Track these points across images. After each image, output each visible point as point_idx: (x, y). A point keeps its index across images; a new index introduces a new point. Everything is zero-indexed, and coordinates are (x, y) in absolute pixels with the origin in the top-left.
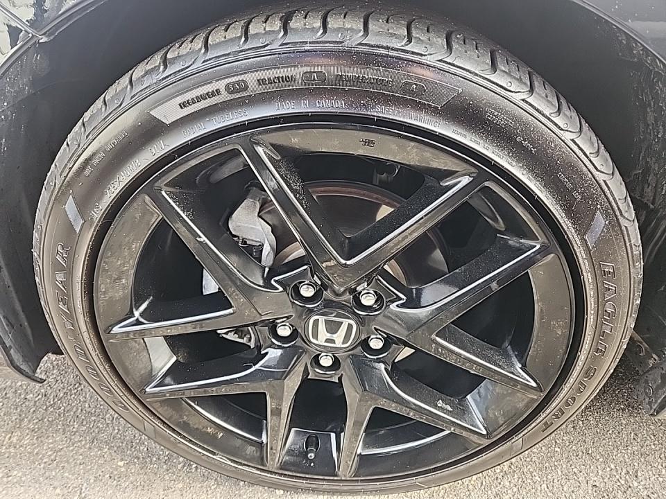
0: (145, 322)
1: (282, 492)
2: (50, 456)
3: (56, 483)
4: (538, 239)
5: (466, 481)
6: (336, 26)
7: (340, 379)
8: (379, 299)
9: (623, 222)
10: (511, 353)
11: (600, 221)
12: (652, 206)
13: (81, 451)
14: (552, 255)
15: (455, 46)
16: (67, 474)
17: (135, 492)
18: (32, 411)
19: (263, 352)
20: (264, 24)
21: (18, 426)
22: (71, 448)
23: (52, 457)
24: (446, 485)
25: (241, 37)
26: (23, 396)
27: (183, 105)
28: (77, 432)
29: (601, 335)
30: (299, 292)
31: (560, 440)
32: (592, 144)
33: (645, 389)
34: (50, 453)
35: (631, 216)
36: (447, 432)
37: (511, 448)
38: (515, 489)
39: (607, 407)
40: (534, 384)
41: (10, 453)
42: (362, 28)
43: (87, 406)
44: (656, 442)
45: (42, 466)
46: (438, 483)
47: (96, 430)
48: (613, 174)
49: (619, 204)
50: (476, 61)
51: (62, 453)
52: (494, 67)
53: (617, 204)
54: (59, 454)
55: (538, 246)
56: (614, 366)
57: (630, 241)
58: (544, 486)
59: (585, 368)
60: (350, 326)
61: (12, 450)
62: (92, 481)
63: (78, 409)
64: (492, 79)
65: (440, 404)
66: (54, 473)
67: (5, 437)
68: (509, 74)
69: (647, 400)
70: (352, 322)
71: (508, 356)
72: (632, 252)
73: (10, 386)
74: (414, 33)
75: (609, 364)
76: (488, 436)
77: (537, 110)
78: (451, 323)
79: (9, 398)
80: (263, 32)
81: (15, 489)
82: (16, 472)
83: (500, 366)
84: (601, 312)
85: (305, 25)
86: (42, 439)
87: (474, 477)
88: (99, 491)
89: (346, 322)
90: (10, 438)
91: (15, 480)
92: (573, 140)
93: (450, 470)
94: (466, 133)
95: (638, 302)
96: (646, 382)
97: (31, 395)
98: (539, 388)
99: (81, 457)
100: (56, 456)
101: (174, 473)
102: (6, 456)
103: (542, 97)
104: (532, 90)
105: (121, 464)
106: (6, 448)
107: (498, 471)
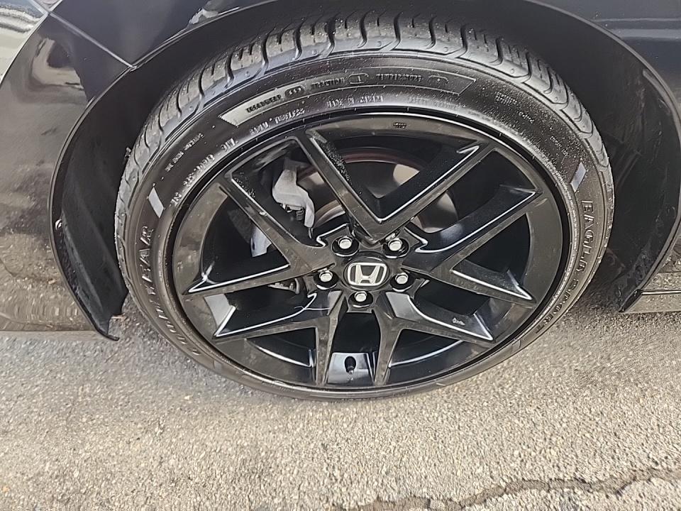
0: (213, 283)
1: (327, 403)
2: (123, 399)
3: (136, 420)
4: (534, 188)
5: (475, 378)
6: (373, 35)
7: (372, 311)
8: (405, 244)
9: (600, 169)
10: (510, 276)
11: (582, 170)
12: (621, 142)
13: (150, 392)
14: (546, 199)
15: (469, 44)
16: (143, 412)
17: (205, 418)
18: (94, 365)
19: (309, 296)
20: (312, 36)
21: (86, 379)
22: (140, 391)
23: (126, 400)
24: (459, 383)
25: (295, 50)
26: (81, 354)
27: (250, 110)
28: (140, 378)
29: (581, 255)
30: (339, 246)
31: (550, 337)
32: (576, 111)
33: (615, 292)
34: (123, 397)
35: (605, 162)
36: (460, 341)
37: (512, 348)
38: (514, 379)
39: (584, 307)
40: (529, 298)
41: (87, 401)
42: (395, 36)
43: (142, 355)
44: (624, 331)
45: (119, 408)
46: (452, 382)
47: (158, 374)
48: (592, 132)
49: (597, 155)
50: (487, 54)
51: (133, 396)
52: (500, 57)
53: (595, 155)
54: (131, 396)
55: (534, 193)
56: (591, 277)
57: (605, 183)
58: (537, 374)
59: (570, 282)
60: (382, 269)
61: (88, 399)
62: (166, 414)
63: (135, 359)
64: (499, 69)
65: (455, 321)
66: (131, 413)
67: (78, 389)
68: (511, 62)
69: (617, 300)
70: (383, 265)
71: (509, 279)
72: (606, 191)
73: (66, 347)
74: (437, 37)
75: (587, 277)
76: (494, 341)
77: (535, 90)
78: (466, 258)
79: (69, 357)
80: (314, 44)
81: (101, 429)
82: (97, 416)
83: (503, 287)
84: (582, 238)
85: (348, 36)
86: (111, 387)
87: (481, 374)
88: (174, 422)
89: (378, 265)
90: (83, 389)
91: (99, 422)
92: (561, 110)
93: (464, 371)
94: (479, 113)
95: (610, 227)
96: (616, 286)
97: (89, 352)
98: (533, 301)
99: (151, 397)
100: (129, 399)
101: (234, 400)
102: (85, 403)
103: (538, 78)
104: (530, 73)
105: (187, 398)
106: (82, 398)
107: (499, 367)
